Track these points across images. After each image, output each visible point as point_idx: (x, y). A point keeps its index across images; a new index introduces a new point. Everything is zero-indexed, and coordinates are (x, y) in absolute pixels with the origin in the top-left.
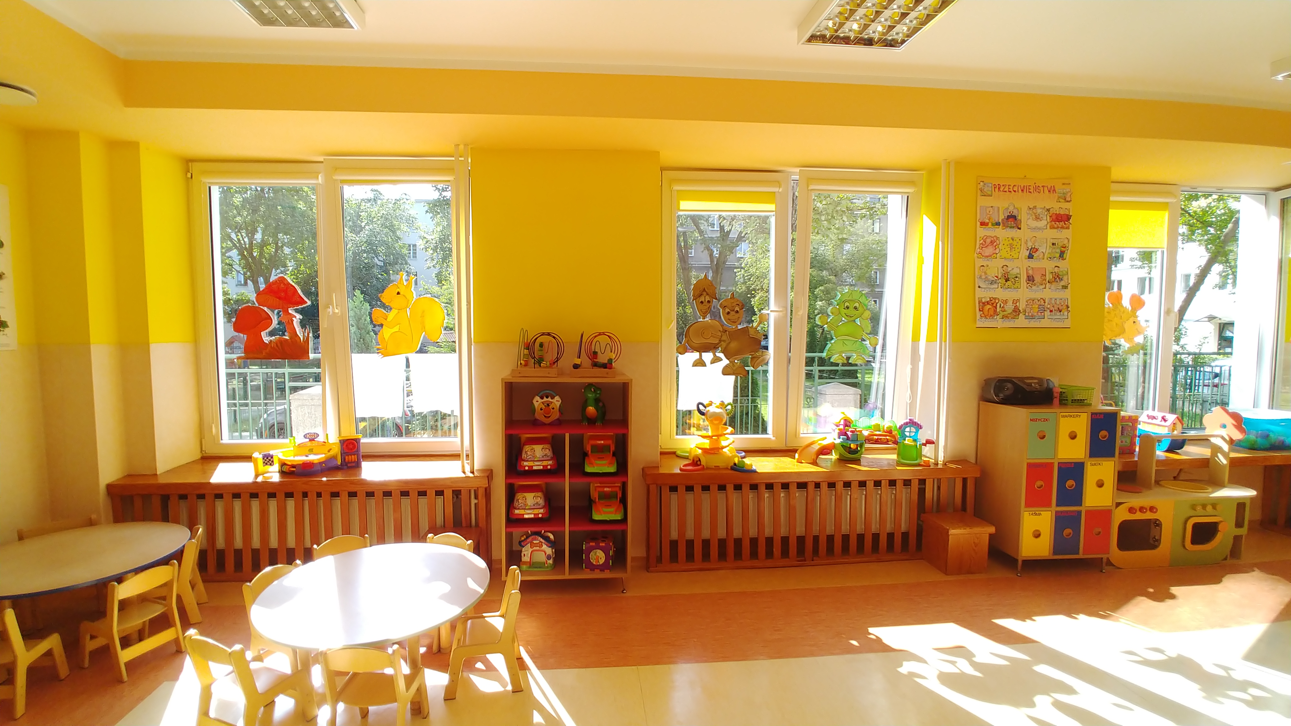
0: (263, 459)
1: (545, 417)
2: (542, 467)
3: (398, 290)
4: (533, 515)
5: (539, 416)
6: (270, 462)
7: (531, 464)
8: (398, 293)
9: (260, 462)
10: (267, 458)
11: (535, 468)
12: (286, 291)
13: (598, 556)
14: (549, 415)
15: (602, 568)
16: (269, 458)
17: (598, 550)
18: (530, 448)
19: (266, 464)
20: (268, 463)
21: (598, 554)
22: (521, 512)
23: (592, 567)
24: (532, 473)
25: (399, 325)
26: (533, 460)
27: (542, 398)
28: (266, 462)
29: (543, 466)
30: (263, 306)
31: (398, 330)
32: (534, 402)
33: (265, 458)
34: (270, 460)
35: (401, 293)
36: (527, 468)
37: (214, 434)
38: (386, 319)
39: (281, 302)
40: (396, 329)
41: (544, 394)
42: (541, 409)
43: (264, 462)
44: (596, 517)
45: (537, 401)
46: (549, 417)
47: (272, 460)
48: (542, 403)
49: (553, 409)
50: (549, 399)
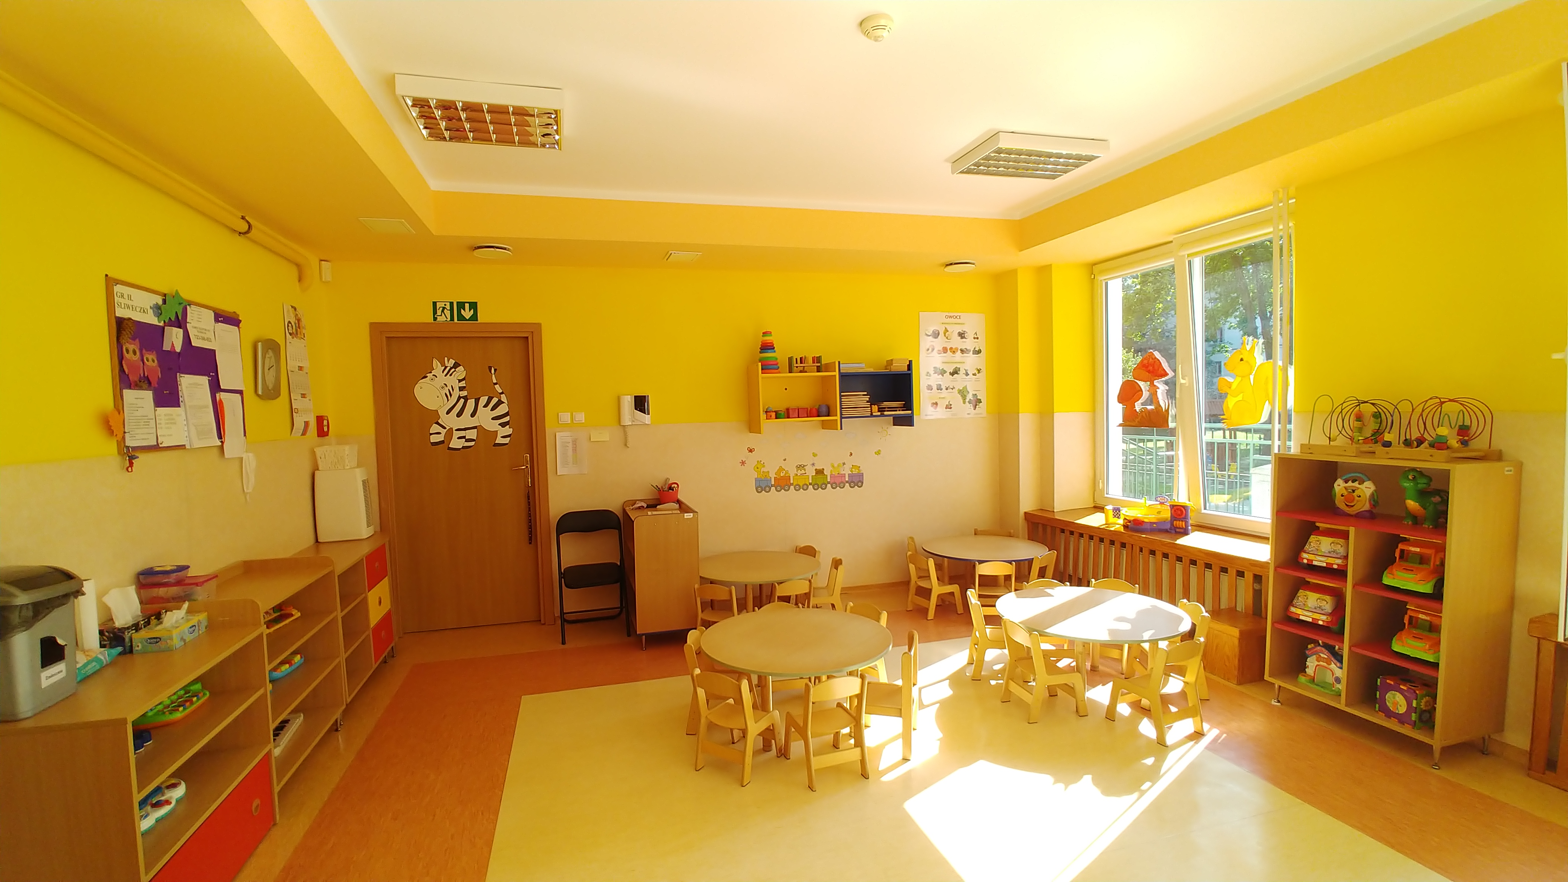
0: (1113, 511)
1: (1346, 504)
2: (1325, 565)
3: (1241, 356)
4: (1311, 619)
5: (1340, 503)
6: (1118, 515)
7: (1311, 557)
8: (1242, 360)
9: (1111, 513)
10: (1116, 511)
11: (1315, 563)
12: (1153, 366)
13: (1397, 701)
14: (1352, 504)
15: (1402, 719)
16: (1118, 512)
17: (1397, 693)
18: (1316, 539)
19: (1115, 516)
20: (1117, 516)
21: (1397, 699)
22: (1299, 611)
23: (1389, 714)
24: (1312, 568)
25: (1242, 394)
26: (1316, 553)
27: (1346, 482)
28: (1115, 514)
29: (1327, 563)
30: (1137, 380)
31: (1241, 399)
32: (1335, 485)
33: (1115, 511)
34: (1118, 513)
35: (1245, 360)
36: (1305, 561)
37: (1101, 488)
38: (1230, 388)
39: (1150, 375)
40: (1240, 398)
41: (1350, 477)
42: (1342, 496)
43: (1113, 515)
44: (1396, 647)
45: (1339, 485)
46: (1352, 506)
47: (1119, 513)
48: (1346, 488)
49: (1360, 496)
50: (1356, 484)
